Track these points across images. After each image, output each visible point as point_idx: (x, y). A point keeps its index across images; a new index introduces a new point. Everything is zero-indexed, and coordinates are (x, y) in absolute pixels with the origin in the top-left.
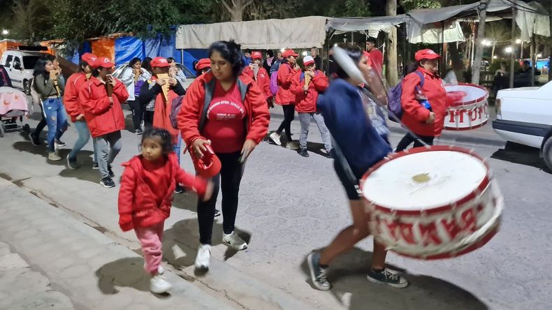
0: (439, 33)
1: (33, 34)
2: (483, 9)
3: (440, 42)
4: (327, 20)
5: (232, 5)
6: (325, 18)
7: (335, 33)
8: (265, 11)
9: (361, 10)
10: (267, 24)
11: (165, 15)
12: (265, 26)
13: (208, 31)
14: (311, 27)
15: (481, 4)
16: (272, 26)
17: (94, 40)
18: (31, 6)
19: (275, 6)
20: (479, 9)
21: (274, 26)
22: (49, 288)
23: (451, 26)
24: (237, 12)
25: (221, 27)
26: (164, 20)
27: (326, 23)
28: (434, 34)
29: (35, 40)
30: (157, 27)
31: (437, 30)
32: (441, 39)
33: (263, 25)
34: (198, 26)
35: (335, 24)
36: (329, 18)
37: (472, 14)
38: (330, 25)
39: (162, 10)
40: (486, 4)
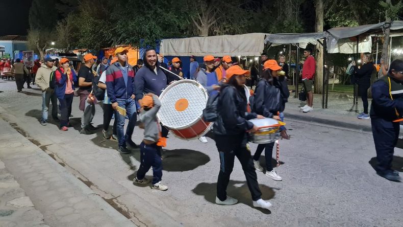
0: (354, 46)
1: (69, 45)
2: (387, 28)
3: (355, 53)
4: (266, 36)
5: (201, 24)
6: (264, 34)
7: (272, 45)
8: (225, 29)
9: (296, 27)
10: (222, 39)
11: (151, 32)
12: (221, 40)
13: (180, 44)
14: (254, 41)
15: (386, 23)
16: (226, 40)
17: (106, 50)
18: (68, 26)
19: (232, 24)
20: (383, 27)
21: (227, 40)
22: (42, 222)
23: (365, 40)
24: (205, 30)
25: (190, 41)
26: (151, 36)
27: (265, 38)
28: (350, 47)
29: (70, 49)
30: (147, 41)
31: (353, 43)
32: (355, 50)
33: (219, 39)
34: (174, 40)
35: (272, 38)
36: (267, 34)
37: (379, 31)
38: (267, 39)
39: (150, 29)
40: (390, 24)
